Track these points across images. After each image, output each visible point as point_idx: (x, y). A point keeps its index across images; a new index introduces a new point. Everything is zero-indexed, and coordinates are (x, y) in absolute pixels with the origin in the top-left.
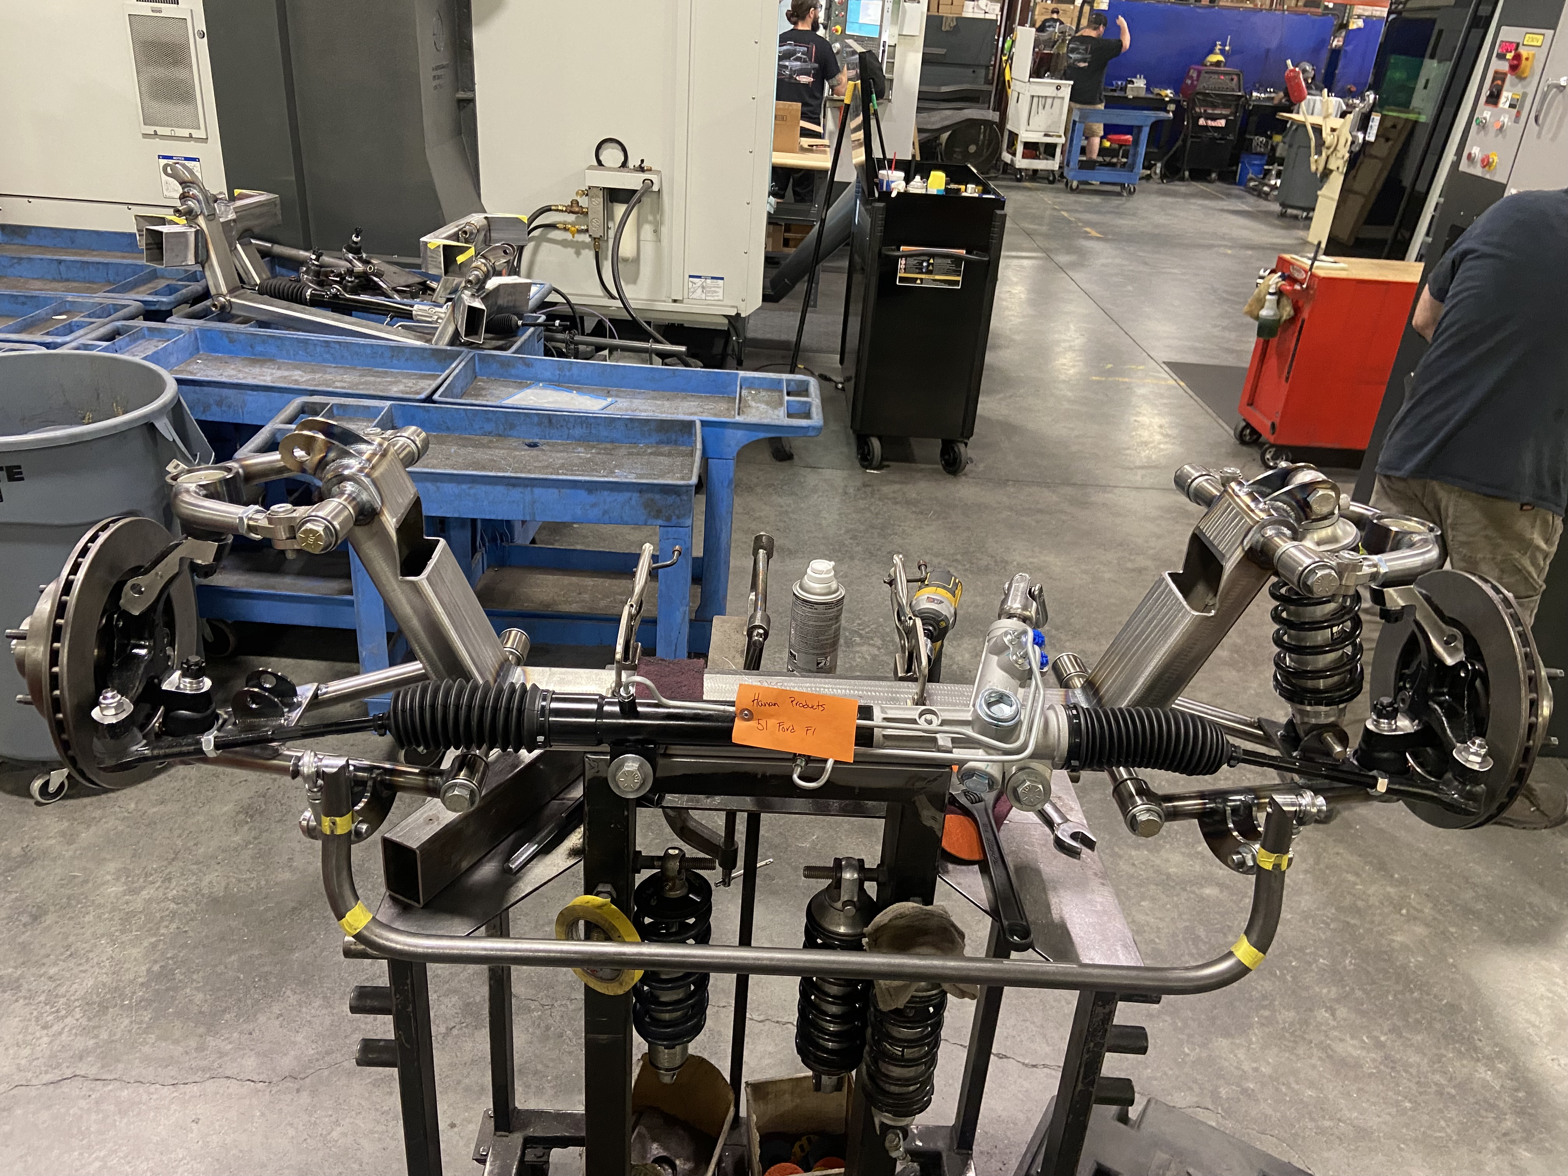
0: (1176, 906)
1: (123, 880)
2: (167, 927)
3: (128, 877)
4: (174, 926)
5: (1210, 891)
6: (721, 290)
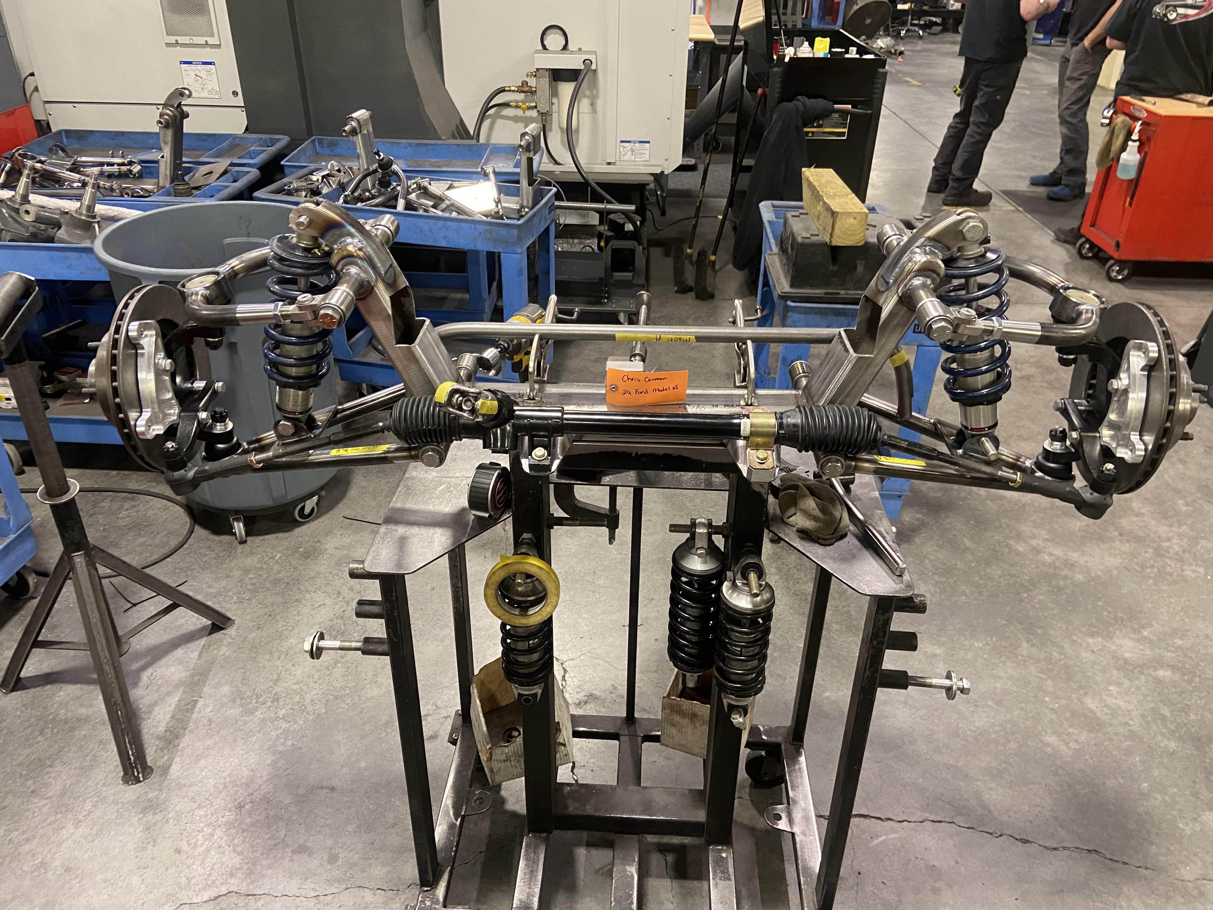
0: (1138, 688)
1: (238, 702)
2: (283, 744)
3: (242, 699)
4: (289, 743)
5: (1161, 673)
6: (647, 152)
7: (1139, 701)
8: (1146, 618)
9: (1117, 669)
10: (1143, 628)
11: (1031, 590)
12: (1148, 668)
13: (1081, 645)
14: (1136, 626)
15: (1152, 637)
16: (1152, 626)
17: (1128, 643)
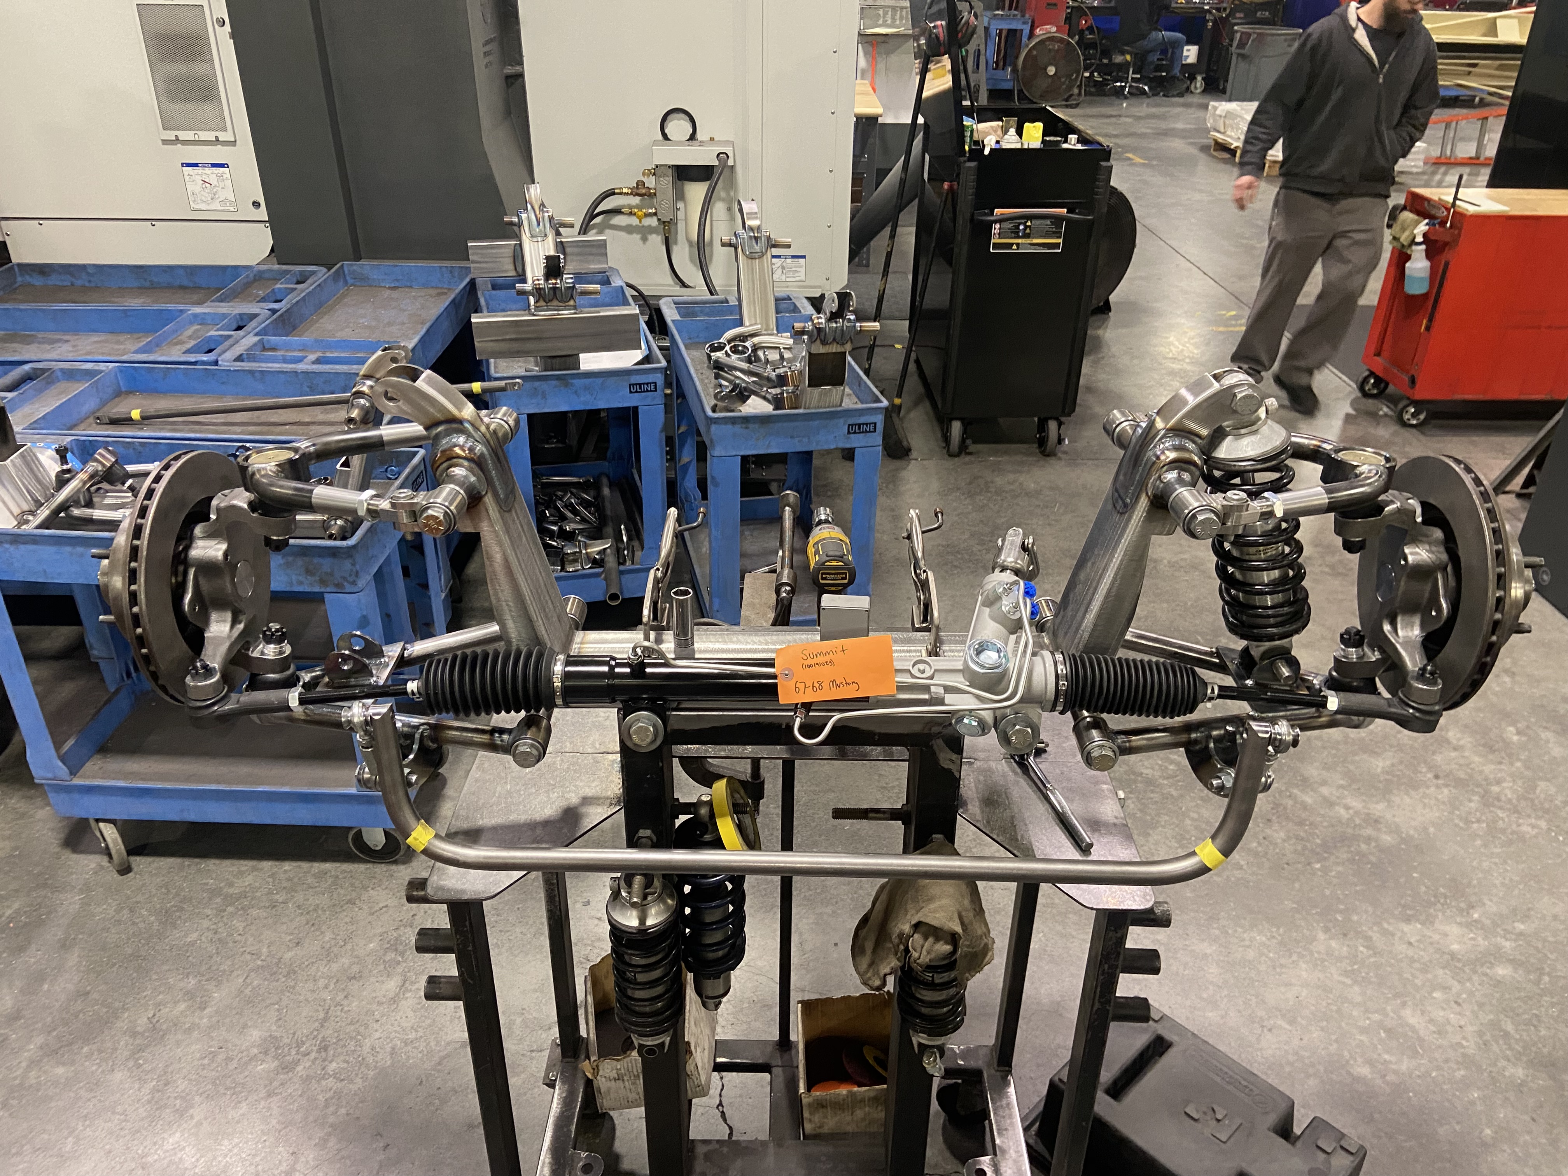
6: (803, 270)
7: (1473, 1012)
8: (1475, 894)
9: (1443, 968)
10: (1473, 907)
11: (1325, 859)
12: (1482, 965)
13: (1393, 935)
14: (1463, 905)
15: (1483, 919)
16: (1484, 904)
17: (1454, 930)
